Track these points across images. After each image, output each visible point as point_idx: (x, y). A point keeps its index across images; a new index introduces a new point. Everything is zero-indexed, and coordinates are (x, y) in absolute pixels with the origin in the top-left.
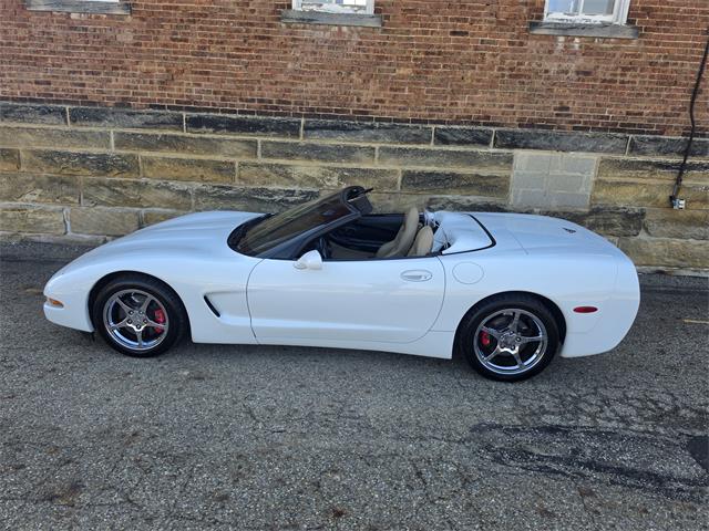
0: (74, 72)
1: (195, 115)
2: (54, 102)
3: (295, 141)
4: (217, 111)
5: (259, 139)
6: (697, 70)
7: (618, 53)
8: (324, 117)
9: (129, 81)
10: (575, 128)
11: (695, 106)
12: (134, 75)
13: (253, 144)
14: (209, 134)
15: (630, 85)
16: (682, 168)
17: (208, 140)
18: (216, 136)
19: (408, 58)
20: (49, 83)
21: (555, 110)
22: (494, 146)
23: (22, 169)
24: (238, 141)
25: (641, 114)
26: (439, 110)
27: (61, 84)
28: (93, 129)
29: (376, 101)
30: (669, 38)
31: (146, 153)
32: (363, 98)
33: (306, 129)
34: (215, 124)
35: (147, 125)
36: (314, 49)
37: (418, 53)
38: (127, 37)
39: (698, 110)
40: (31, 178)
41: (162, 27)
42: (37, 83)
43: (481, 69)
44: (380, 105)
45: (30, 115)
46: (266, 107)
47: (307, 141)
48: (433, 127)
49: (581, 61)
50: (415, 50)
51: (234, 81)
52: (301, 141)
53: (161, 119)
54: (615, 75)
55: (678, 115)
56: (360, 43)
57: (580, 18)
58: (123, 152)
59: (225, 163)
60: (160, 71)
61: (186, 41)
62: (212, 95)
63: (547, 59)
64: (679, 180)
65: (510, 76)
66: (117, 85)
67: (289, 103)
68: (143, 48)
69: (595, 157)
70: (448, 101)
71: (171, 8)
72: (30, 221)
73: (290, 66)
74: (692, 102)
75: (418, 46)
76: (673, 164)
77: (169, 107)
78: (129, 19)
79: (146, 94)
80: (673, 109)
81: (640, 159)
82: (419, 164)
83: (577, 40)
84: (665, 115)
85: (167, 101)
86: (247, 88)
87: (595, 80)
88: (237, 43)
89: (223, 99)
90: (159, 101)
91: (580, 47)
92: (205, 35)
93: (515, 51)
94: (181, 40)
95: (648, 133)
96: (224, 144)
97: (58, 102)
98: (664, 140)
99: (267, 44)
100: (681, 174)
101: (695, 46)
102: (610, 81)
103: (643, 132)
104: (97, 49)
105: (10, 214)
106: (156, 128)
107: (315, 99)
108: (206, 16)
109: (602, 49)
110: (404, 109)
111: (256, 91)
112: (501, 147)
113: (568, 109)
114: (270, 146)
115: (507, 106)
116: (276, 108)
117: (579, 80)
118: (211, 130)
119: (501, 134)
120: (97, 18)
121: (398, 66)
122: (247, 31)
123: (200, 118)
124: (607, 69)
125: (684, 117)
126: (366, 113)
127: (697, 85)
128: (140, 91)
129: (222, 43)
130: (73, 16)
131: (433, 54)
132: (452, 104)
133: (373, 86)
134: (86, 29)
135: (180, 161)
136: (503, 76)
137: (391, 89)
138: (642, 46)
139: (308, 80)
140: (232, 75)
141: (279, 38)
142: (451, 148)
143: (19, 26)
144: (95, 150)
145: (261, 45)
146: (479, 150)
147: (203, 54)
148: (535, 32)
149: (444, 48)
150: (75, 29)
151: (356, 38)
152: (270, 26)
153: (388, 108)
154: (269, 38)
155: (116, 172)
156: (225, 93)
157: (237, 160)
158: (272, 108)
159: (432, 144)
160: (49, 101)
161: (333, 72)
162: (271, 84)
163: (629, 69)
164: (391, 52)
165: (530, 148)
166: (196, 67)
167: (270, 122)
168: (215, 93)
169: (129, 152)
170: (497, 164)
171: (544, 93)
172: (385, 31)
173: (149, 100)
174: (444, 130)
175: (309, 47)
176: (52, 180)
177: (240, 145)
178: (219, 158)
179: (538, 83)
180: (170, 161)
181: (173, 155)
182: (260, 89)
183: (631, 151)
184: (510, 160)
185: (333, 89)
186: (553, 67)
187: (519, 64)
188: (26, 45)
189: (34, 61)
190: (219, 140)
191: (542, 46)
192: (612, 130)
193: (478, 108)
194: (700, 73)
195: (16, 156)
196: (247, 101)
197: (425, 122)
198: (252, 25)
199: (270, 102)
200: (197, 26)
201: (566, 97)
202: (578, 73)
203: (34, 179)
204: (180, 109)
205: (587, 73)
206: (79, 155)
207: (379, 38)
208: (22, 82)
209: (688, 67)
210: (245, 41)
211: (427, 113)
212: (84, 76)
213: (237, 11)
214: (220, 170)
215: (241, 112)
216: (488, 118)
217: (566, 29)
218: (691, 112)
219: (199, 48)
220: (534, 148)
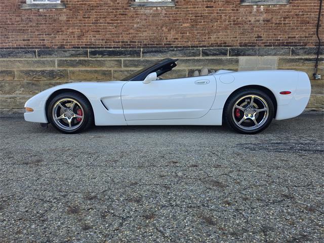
0: (40, 35)
1: (93, 50)
2: (31, 48)
3: (139, 59)
4: (103, 48)
5: (122, 59)
6: (317, 16)
7: (281, 11)
8: (151, 47)
9: (64, 37)
10: (265, 46)
11: (319, 32)
12: (66, 34)
13: (119, 61)
14: (100, 58)
15: (288, 25)
16: (317, 60)
17: (99, 61)
18: (102, 59)
19: (188, 19)
20: (29, 40)
21: (256, 38)
22: (230, 56)
23: (16, 79)
24: (113, 60)
25: (295, 37)
26: (203, 41)
27: (34, 40)
28: (48, 59)
29: (174, 39)
30: (303, 3)
31: (71, 69)
32: (168, 38)
33: (143, 53)
34: (102, 53)
35: (72, 55)
36: (146, 17)
37: (192, 16)
38: (63, 18)
39: (321, 34)
40: (19, 83)
41: (79, 12)
42: (24, 40)
43: (221, 22)
44: (176, 40)
45: (20, 54)
46: (125, 45)
47: (144, 59)
48: (201, 49)
49: (265, 15)
50: (191, 15)
51: (110, 34)
52: (141, 59)
53: (78, 53)
54: (281, 21)
55: (312, 37)
56: (166, 14)
58: (61, 69)
59: (107, 71)
60: (78, 32)
61: (89, 18)
62: (101, 41)
63: (250, 16)
64: (316, 66)
65: (234, 24)
66: (59, 39)
67: (136, 42)
68: (71, 22)
69: (276, 58)
70: (207, 37)
71: (83, 4)
72: (18, 103)
73: (135, 26)
74: (317, 31)
75: (192, 14)
76: (312, 59)
77: (82, 48)
78: (65, 10)
79: (72, 42)
80: (309, 34)
81: (297, 57)
82: (196, 66)
83: (262, 7)
84: (306, 37)
85: (81, 45)
86: (116, 37)
87: (272, 24)
88: (112, 17)
89: (106, 42)
90: (78, 45)
91: (264, 10)
92: (98, 15)
93: (235, 13)
94: (87, 18)
95: (299, 46)
96: (106, 62)
97: (33, 48)
98: (307, 48)
99: (125, 17)
100: (317, 63)
101: (315, 6)
102: (279, 24)
103: (297, 46)
104: (50, 24)
105: (9, 100)
106: (76, 57)
107: (147, 39)
108: (98, 7)
109: (273, 10)
110: (187, 42)
111: (120, 38)
112: (232, 56)
113: (261, 37)
114: (127, 62)
115: (234, 38)
116: (130, 45)
117: (265, 24)
118: (100, 56)
119: (232, 49)
120: (51, 10)
121: (183, 23)
122: (116, 12)
123: (95, 51)
124: (277, 18)
125: (315, 38)
126: (171, 44)
127: (318, 23)
128: (69, 41)
129: (105, 18)
130: (41, 10)
131: (199, 16)
132: (208, 38)
133: (173, 32)
134: (46, 16)
135: (87, 71)
136: (231, 24)
137: (181, 33)
138: (291, 7)
139: (144, 31)
140: (109, 31)
141: (130, 14)
142: (210, 58)
143: (16, 16)
144: (49, 69)
145: (122, 18)
146: (222, 58)
147: (97, 23)
148: (243, 4)
149: (203, 13)
150: (41, 16)
151: (164, 12)
152: (126, 9)
153: (180, 42)
154: (126, 14)
155: (58, 78)
156: (107, 39)
157: (112, 69)
158: (128, 45)
159: (201, 56)
160: (29, 48)
161: (155, 28)
162: (127, 34)
163: (287, 18)
164: (180, 17)
165: (246, 55)
166: (94, 29)
167: (127, 51)
168: (102, 40)
169: (64, 69)
170: (231, 63)
171: (250, 31)
172: (177, 8)
173: (73, 45)
174: (206, 49)
175: (144, 17)
176: (28, 83)
177: (113, 62)
178: (104, 69)
179: (246, 27)
180: (82, 71)
181: (83, 69)
182: (122, 37)
183: (292, 54)
184: (237, 61)
185: (155, 35)
186: (253, 19)
187: (237, 19)
188: (19, 24)
189: (23, 31)
190: (104, 61)
191: (246, 10)
192: (282, 45)
193: (220, 39)
194: (319, 18)
195: (13, 73)
196: (117, 42)
197: (197, 47)
198: (118, 9)
199: (127, 42)
200: (94, 11)
201: (260, 32)
202: (264, 21)
203: (20, 84)
204: (87, 48)
205: (268, 21)
206: (41, 71)
207: (174, 11)
208: (17, 40)
209: (313, 15)
210: (115, 16)
211: (198, 43)
212: (44, 36)
213: (112, 4)
214: (105, 74)
215: (114, 48)
216: (225, 43)
217: (257, 2)
218: (317, 35)
219: (95, 20)
220: (248, 55)
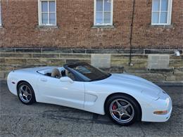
4: (22, 48)
5: (32, 53)
6: (130, 34)
11: (131, 42)
21: (99, 44)
22: (86, 53)
25: (119, 44)
26: (73, 45)
29: (58, 44)
31: (7, 58)
41: (11, 30)
48: (72, 49)
49: (103, 33)
52: (42, 53)
57: (103, 24)
59: (24, 59)
60: (10, 40)
61: (16, 33)
64: (130, 59)
68: (6, 35)
69: (110, 55)
75: (67, 32)
76: (128, 55)
78: (3, 29)
81: (121, 54)
82: (69, 58)
85: (12, 46)
87: (107, 37)
91: (103, 30)
93: (88, 32)
96: (24, 55)
98: (125, 50)
106: (9, 52)
107: (45, 44)
110: (65, 45)
113: (102, 44)
114: (34, 55)
115: (88, 44)
118: (21, 52)
119: (87, 50)
123: (18, 49)
127: (131, 37)
129: (23, 33)
131: (70, 33)
133: (58, 41)
137: (62, 41)
139: (43, 40)
140: (26, 40)
142: (76, 54)
145: (32, 33)
146: (83, 54)
148: (92, 28)
149: (73, 32)
151: (53, 31)
157: (27, 59)
159: (72, 53)
162: (35, 41)
164: (61, 33)
165: (94, 53)
166: (18, 38)
167: (34, 49)
169: (3, 58)
170: (87, 57)
173: (7, 46)
174: (75, 50)
177: (27, 55)
181: (12, 58)
183: (118, 53)
184: (90, 56)
186: (97, 35)
191: (94, 31)
192: (113, 48)
193: (82, 45)
196: (29, 45)
199: (35, 45)
202: (103, 36)
210: (29, 32)
211: (70, 46)
215: (28, 48)
216: (84, 47)
217: (99, 27)
219: (19, 34)
